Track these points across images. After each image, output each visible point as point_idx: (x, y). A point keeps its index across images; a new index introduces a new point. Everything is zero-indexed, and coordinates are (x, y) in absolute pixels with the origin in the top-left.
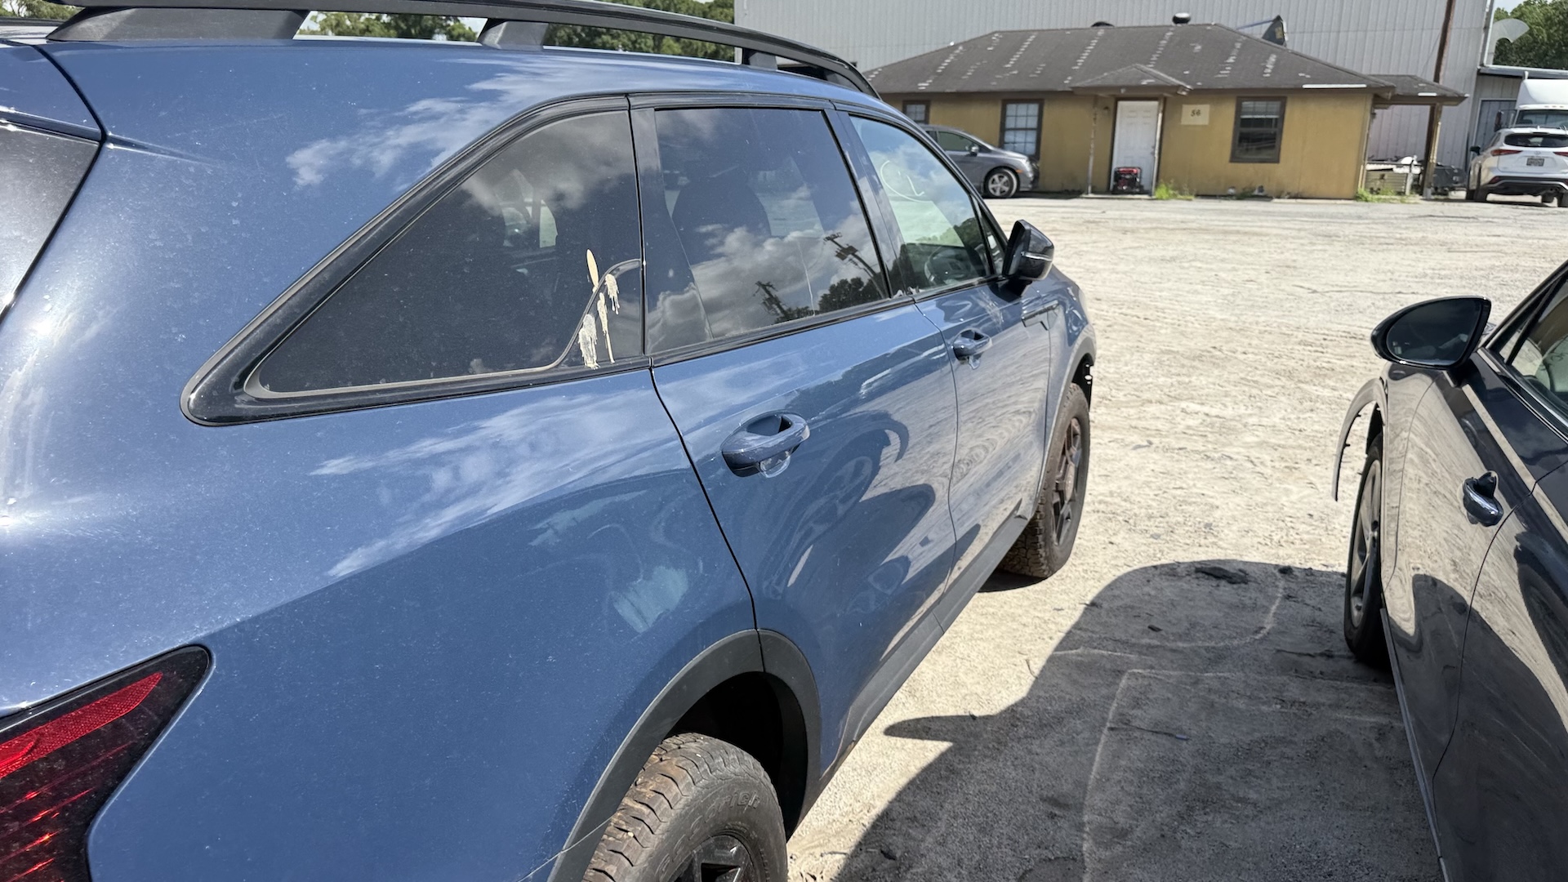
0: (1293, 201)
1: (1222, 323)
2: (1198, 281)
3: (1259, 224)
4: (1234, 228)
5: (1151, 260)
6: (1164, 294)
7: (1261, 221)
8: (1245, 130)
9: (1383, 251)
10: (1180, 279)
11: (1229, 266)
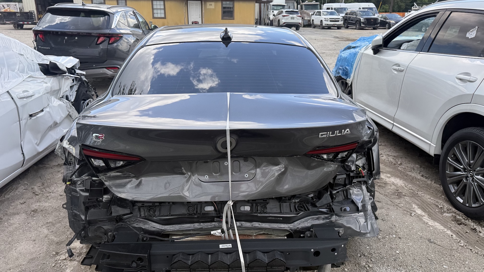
8: (225, 10)
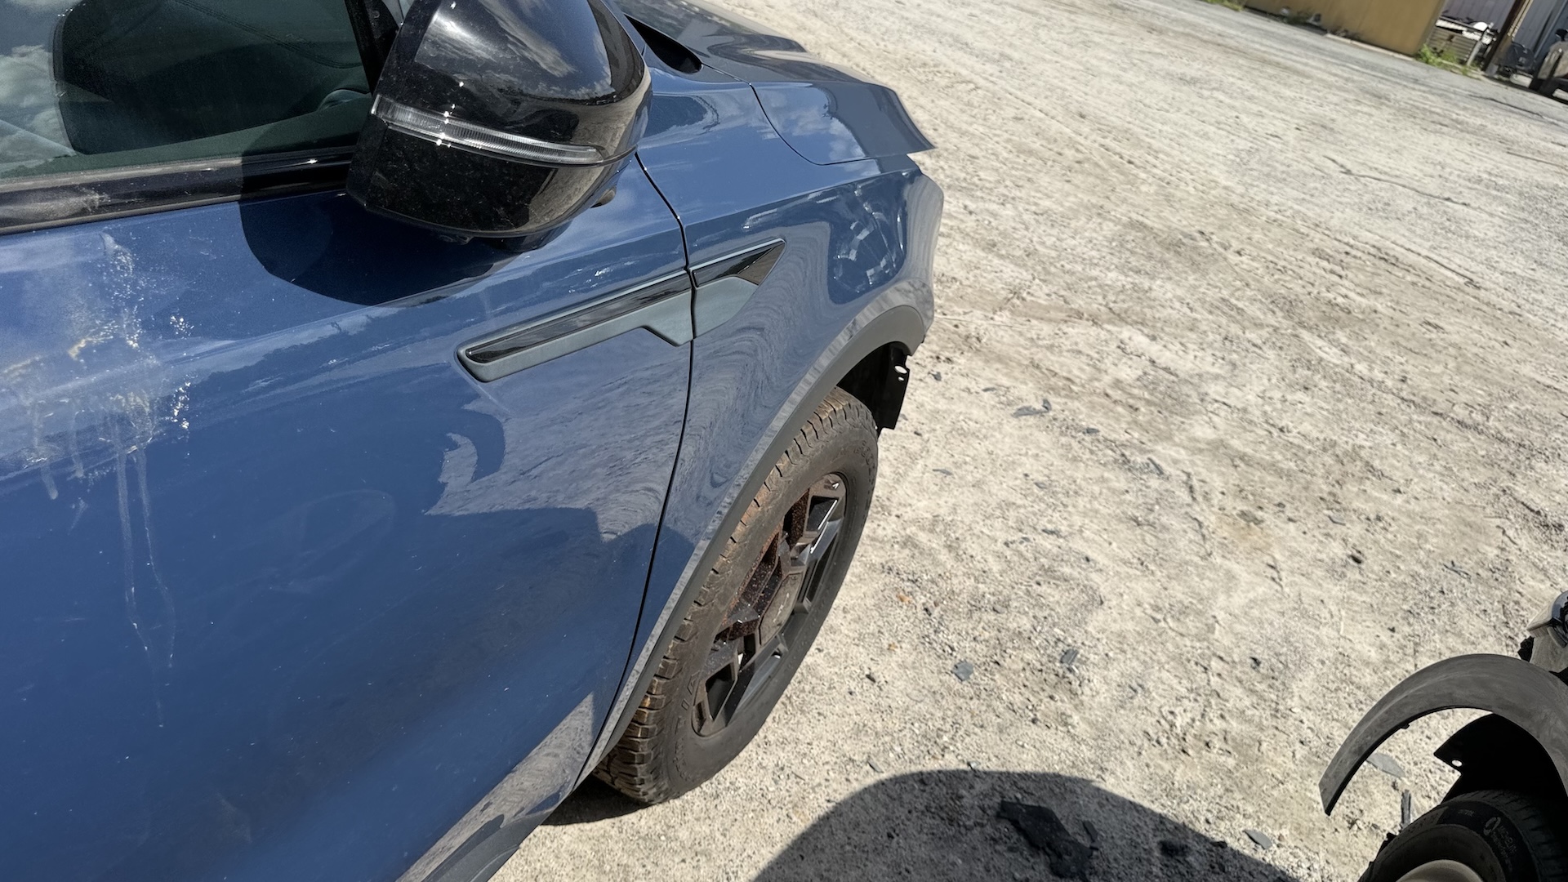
0: (1348, 41)
1: (1223, 192)
2: (1213, 120)
3: (1305, 60)
4: (1276, 59)
5: (1169, 76)
6: (1165, 128)
7: (1307, 57)
9: (1435, 132)
10: (1193, 112)
11: (1255, 108)
